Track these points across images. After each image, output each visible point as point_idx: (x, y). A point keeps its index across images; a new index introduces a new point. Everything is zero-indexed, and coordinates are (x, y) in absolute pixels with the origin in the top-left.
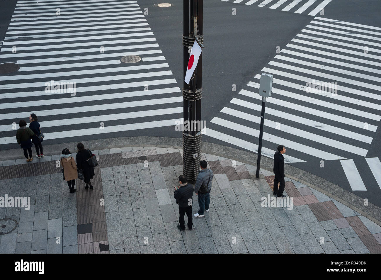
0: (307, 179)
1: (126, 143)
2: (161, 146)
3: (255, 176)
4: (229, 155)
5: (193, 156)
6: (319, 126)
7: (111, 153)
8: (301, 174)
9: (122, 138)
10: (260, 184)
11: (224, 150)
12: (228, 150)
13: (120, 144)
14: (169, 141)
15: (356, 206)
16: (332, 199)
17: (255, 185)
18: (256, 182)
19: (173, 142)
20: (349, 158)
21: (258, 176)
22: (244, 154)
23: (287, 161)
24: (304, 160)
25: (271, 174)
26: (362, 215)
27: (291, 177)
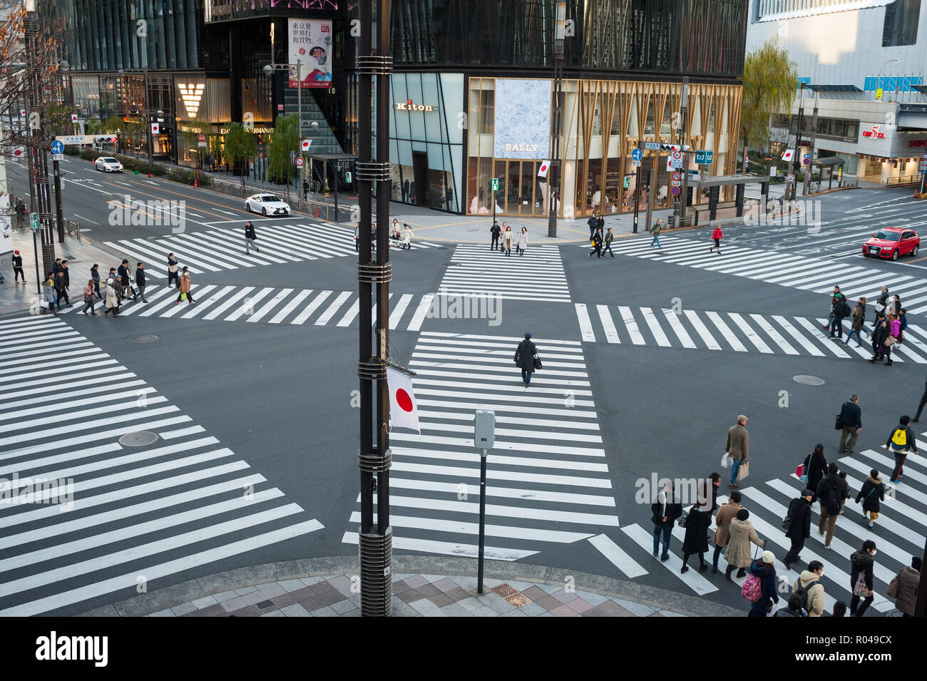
0: (555, 577)
1: (216, 585)
2: (285, 577)
3: (476, 591)
4: (412, 568)
5: (383, 572)
6: (529, 496)
7: (200, 608)
8: (543, 572)
9: (206, 578)
10: (491, 602)
11: (400, 561)
12: (406, 561)
13: (206, 589)
14: (296, 567)
15: (647, 599)
16: (610, 598)
17: (484, 605)
18: (481, 598)
19: (303, 566)
20: (598, 534)
21: (480, 590)
22: (437, 561)
23: (512, 558)
24: (535, 550)
25: (498, 583)
26: (662, 609)
27: (532, 580)
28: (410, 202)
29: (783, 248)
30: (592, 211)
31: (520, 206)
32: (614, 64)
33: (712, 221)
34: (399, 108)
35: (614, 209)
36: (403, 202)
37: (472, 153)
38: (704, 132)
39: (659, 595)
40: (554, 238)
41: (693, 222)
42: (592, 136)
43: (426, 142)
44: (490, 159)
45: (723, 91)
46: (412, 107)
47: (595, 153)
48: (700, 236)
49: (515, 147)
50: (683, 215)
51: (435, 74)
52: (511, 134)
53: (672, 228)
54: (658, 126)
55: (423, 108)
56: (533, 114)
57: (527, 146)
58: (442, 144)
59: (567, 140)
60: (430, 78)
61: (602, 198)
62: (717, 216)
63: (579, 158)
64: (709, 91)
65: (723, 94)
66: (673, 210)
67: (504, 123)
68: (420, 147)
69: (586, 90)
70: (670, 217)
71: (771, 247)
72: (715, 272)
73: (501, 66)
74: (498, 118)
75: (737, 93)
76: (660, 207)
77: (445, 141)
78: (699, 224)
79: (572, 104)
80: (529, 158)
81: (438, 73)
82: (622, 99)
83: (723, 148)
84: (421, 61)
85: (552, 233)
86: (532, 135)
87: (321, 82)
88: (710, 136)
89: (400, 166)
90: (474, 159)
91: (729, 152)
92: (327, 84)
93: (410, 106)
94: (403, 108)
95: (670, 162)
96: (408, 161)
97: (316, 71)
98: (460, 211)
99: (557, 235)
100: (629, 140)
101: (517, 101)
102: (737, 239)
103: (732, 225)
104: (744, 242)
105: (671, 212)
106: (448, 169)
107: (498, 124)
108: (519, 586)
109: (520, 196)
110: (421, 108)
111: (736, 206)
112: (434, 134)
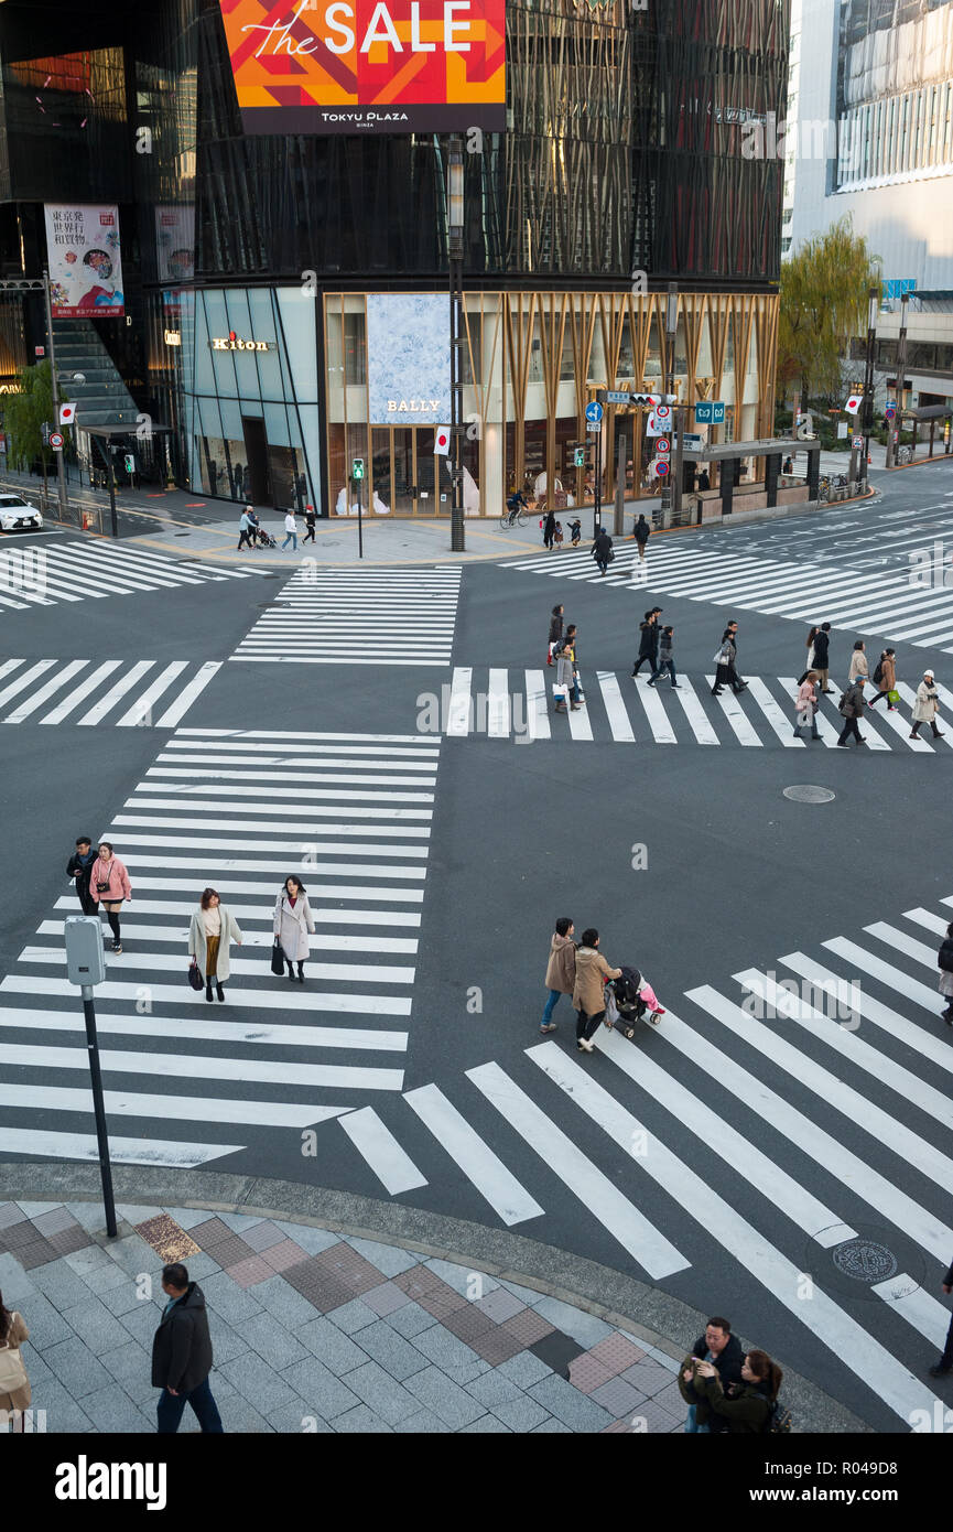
0: (259, 1198)
3: (105, 1233)
4: (7, 1190)
6: (260, 1036)
8: (240, 1188)
10: (126, 1255)
15: (411, 1238)
16: (344, 1237)
17: (111, 1261)
18: (111, 1249)
20: (360, 1107)
21: (112, 1231)
22: (57, 1174)
23: (191, 1161)
24: (238, 1145)
25: (152, 1212)
26: (432, 1257)
27: (212, 1206)
28: (245, 500)
29: (830, 557)
30: (535, 504)
31: (415, 501)
32: (560, 265)
33: (726, 516)
34: (216, 347)
35: (571, 500)
36: (234, 500)
37: (335, 416)
38: (717, 372)
39: (434, 1229)
40: (462, 553)
41: (694, 518)
42: (528, 384)
43: (262, 401)
44: (363, 426)
45: (748, 305)
46: (236, 345)
47: (534, 410)
48: (701, 542)
49: (403, 405)
50: (677, 506)
51: (268, 290)
52: (396, 384)
53: (661, 528)
54: (639, 364)
55: (253, 346)
56: (429, 349)
57: (423, 402)
58: (285, 403)
59: (486, 390)
60: (261, 296)
61: (550, 484)
62: (734, 508)
63: (508, 420)
64: (724, 304)
65: (747, 310)
66: (660, 501)
67: (383, 366)
68: (253, 410)
69: (514, 309)
70: (654, 512)
71: (809, 556)
72: (707, 603)
73: (374, 273)
74: (373, 359)
75: (769, 306)
76: (649, 495)
77: (290, 398)
78: (704, 521)
79: (493, 332)
80: (426, 422)
81: (273, 287)
82: (577, 322)
83: (750, 396)
84: (245, 268)
85: (458, 544)
86: (429, 385)
87: (106, 308)
88: (728, 379)
89: (226, 441)
90: (339, 427)
91: (760, 402)
92: (117, 311)
93: (233, 343)
94: (224, 347)
95: (652, 423)
96: (236, 433)
97: (97, 290)
98: (319, 512)
99: (466, 547)
100: (591, 388)
101: (403, 330)
102: (760, 545)
103: (759, 520)
104: (769, 550)
105: (657, 503)
106: (297, 444)
107: (373, 369)
108: (185, 1219)
109: (415, 484)
110: (250, 345)
111: (766, 489)
112: (273, 389)
